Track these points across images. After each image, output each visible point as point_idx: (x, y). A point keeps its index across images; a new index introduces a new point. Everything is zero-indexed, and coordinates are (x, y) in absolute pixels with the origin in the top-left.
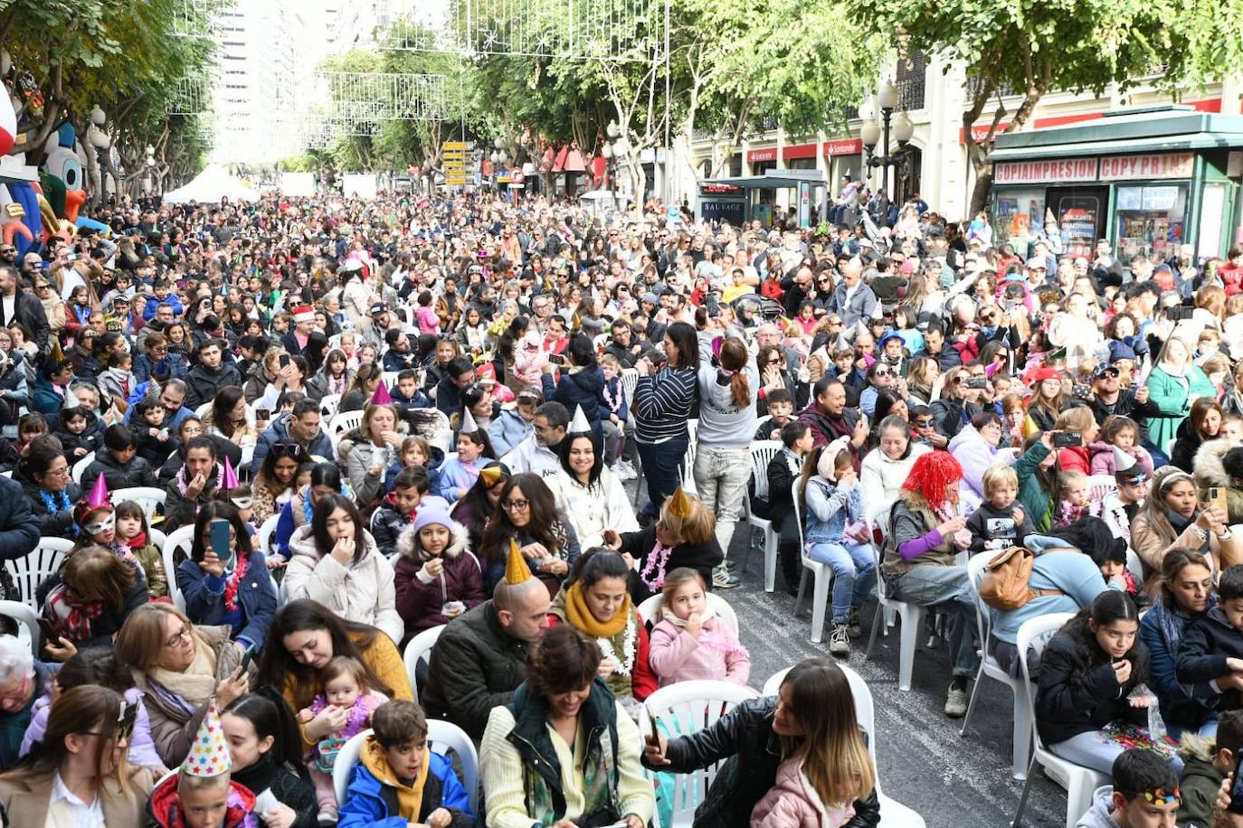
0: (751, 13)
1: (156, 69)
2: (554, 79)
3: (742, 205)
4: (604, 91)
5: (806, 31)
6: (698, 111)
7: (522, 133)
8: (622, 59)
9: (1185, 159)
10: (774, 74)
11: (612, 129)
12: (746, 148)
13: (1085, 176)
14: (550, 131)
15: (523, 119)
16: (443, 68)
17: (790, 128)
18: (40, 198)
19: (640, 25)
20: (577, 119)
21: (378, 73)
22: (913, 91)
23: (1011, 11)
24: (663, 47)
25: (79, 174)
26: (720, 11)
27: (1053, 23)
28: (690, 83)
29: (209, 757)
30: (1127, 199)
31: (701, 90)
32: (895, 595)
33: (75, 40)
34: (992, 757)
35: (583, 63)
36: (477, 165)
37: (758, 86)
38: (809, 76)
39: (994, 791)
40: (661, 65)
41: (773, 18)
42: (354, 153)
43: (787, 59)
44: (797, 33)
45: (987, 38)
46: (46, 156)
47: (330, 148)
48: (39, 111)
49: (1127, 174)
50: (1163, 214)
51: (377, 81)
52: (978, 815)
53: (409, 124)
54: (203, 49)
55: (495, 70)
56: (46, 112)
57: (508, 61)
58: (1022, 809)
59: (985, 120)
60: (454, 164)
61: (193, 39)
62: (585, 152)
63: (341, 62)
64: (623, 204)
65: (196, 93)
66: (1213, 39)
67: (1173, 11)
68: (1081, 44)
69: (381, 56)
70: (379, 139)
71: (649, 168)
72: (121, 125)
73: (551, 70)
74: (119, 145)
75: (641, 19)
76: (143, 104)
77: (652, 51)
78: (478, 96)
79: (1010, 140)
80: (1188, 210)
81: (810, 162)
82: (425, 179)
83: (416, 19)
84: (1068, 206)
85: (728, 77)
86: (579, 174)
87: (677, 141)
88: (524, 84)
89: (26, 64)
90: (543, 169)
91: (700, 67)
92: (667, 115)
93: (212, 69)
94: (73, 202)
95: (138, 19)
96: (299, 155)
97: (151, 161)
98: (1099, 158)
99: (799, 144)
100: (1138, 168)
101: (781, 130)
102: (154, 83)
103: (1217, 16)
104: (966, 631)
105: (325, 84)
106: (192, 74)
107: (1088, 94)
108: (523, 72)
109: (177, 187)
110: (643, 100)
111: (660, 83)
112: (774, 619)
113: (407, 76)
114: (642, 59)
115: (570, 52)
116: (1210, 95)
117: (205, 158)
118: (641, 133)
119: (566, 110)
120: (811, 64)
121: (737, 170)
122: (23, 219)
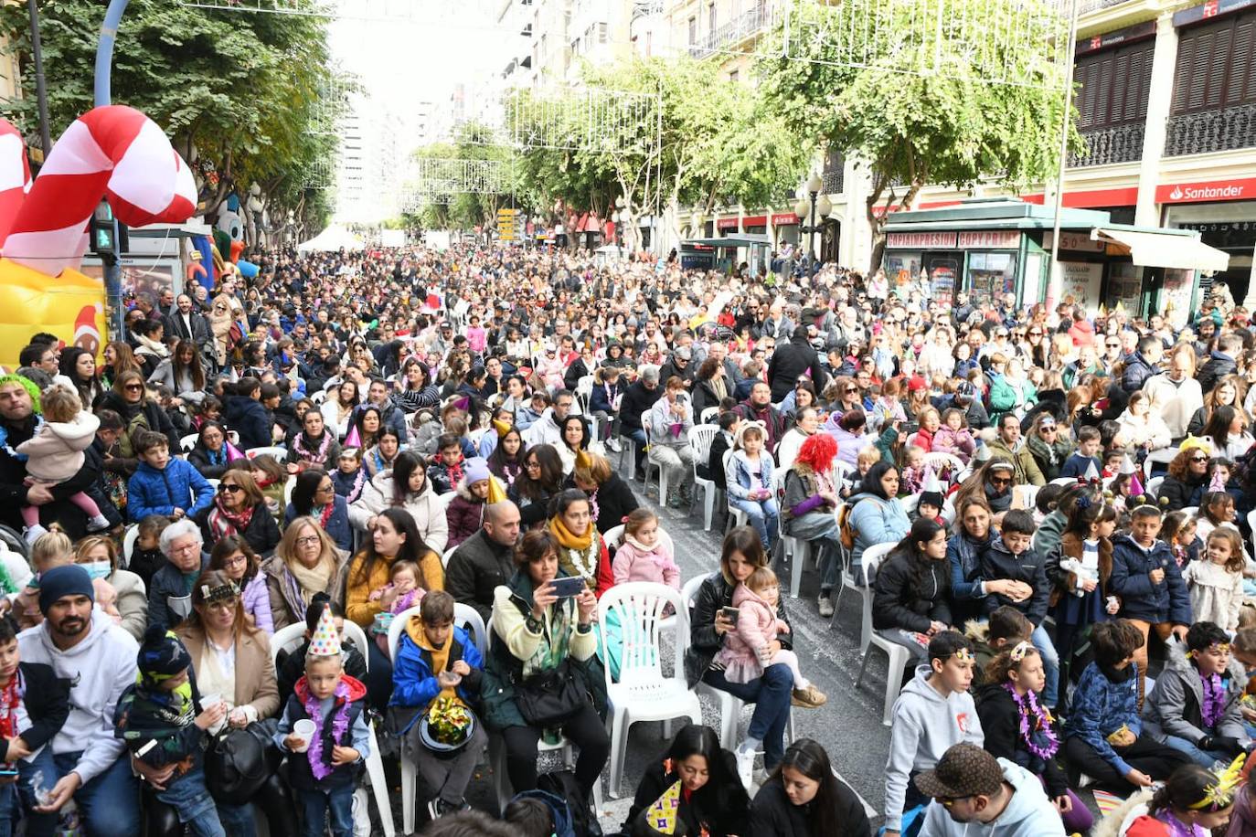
0: (720, 122)
1: (295, 156)
2: (578, 166)
3: (711, 259)
4: (614, 174)
5: (759, 136)
6: (681, 191)
7: (555, 203)
8: (627, 152)
9: (1015, 235)
10: (735, 166)
11: (619, 202)
12: (716, 218)
13: (948, 245)
14: (576, 201)
15: (556, 194)
16: (499, 156)
17: (746, 205)
18: (213, 247)
19: (640, 129)
20: (594, 194)
21: (454, 159)
22: (835, 181)
23: (898, 126)
24: (655, 144)
25: (241, 230)
26: (697, 119)
27: (927, 136)
28: (676, 170)
29: (324, 642)
30: (976, 262)
31: (683, 175)
32: (788, 533)
33: (240, 137)
34: (847, 642)
35: (600, 154)
36: (523, 226)
37: (723, 174)
38: (760, 167)
39: (846, 664)
40: (655, 158)
41: (735, 125)
42: (435, 217)
43: (744, 154)
44: (752, 137)
45: (881, 145)
46: (218, 218)
47: (418, 212)
48: (215, 187)
49: (976, 244)
50: (1000, 273)
51: (451, 164)
52: (834, 679)
53: (474, 196)
54: (329, 143)
55: (536, 159)
56: (219, 187)
57: (546, 152)
58: (863, 674)
59: (881, 203)
60: (506, 225)
61: (323, 135)
62: (600, 218)
63: (427, 151)
64: (626, 256)
65: (324, 172)
66: (1036, 152)
67: (1008, 133)
68: (947, 152)
69: (456, 147)
70: (453, 206)
71: (646, 231)
72: (271, 196)
73: (576, 159)
74: (269, 209)
75: (641, 124)
76: (287, 181)
77: (649, 147)
78: (525, 175)
79: (896, 218)
80: (1016, 271)
81: (762, 229)
82: (485, 235)
83: (482, 122)
84: (937, 265)
85: (703, 166)
86: (595, 233)
87: (665, 212)
88: (557, 169)
89: (208, 154)
90: (569, 230)
91: (683, 159)
92: (658, 193)
93: (336, 156)
94: (235, 250)
95: (284, 122)
96: (397, 218)
97: (291, 221)
98: (958, 232)
99: (753, 215)
100: (984, 240)
101: (740, 205)
102: (295, 166)
103: (1038, 138)
104: (832, 558)
105: (416, 167)
106: (321, 160)
107: (953, 188)
108: (556, 159)
109: (309, 239)
110: (642, 182)
111: (654, 170)
112: (708, 549)
113: (474, 162)
114: (641, 152)
115: (589, 147)
116: (1036, 192)
117: (329, 219)
118: (640, 206)
119: (587, 187)
120: (762, 158)
121: (709, 233)
122: (201, 261)
